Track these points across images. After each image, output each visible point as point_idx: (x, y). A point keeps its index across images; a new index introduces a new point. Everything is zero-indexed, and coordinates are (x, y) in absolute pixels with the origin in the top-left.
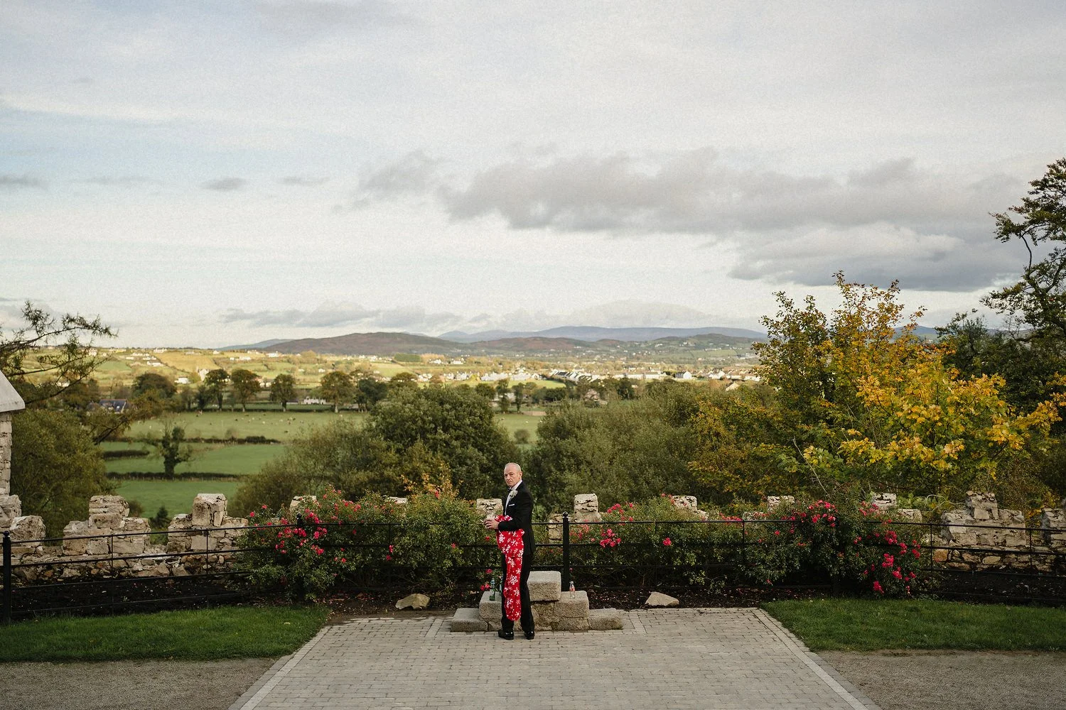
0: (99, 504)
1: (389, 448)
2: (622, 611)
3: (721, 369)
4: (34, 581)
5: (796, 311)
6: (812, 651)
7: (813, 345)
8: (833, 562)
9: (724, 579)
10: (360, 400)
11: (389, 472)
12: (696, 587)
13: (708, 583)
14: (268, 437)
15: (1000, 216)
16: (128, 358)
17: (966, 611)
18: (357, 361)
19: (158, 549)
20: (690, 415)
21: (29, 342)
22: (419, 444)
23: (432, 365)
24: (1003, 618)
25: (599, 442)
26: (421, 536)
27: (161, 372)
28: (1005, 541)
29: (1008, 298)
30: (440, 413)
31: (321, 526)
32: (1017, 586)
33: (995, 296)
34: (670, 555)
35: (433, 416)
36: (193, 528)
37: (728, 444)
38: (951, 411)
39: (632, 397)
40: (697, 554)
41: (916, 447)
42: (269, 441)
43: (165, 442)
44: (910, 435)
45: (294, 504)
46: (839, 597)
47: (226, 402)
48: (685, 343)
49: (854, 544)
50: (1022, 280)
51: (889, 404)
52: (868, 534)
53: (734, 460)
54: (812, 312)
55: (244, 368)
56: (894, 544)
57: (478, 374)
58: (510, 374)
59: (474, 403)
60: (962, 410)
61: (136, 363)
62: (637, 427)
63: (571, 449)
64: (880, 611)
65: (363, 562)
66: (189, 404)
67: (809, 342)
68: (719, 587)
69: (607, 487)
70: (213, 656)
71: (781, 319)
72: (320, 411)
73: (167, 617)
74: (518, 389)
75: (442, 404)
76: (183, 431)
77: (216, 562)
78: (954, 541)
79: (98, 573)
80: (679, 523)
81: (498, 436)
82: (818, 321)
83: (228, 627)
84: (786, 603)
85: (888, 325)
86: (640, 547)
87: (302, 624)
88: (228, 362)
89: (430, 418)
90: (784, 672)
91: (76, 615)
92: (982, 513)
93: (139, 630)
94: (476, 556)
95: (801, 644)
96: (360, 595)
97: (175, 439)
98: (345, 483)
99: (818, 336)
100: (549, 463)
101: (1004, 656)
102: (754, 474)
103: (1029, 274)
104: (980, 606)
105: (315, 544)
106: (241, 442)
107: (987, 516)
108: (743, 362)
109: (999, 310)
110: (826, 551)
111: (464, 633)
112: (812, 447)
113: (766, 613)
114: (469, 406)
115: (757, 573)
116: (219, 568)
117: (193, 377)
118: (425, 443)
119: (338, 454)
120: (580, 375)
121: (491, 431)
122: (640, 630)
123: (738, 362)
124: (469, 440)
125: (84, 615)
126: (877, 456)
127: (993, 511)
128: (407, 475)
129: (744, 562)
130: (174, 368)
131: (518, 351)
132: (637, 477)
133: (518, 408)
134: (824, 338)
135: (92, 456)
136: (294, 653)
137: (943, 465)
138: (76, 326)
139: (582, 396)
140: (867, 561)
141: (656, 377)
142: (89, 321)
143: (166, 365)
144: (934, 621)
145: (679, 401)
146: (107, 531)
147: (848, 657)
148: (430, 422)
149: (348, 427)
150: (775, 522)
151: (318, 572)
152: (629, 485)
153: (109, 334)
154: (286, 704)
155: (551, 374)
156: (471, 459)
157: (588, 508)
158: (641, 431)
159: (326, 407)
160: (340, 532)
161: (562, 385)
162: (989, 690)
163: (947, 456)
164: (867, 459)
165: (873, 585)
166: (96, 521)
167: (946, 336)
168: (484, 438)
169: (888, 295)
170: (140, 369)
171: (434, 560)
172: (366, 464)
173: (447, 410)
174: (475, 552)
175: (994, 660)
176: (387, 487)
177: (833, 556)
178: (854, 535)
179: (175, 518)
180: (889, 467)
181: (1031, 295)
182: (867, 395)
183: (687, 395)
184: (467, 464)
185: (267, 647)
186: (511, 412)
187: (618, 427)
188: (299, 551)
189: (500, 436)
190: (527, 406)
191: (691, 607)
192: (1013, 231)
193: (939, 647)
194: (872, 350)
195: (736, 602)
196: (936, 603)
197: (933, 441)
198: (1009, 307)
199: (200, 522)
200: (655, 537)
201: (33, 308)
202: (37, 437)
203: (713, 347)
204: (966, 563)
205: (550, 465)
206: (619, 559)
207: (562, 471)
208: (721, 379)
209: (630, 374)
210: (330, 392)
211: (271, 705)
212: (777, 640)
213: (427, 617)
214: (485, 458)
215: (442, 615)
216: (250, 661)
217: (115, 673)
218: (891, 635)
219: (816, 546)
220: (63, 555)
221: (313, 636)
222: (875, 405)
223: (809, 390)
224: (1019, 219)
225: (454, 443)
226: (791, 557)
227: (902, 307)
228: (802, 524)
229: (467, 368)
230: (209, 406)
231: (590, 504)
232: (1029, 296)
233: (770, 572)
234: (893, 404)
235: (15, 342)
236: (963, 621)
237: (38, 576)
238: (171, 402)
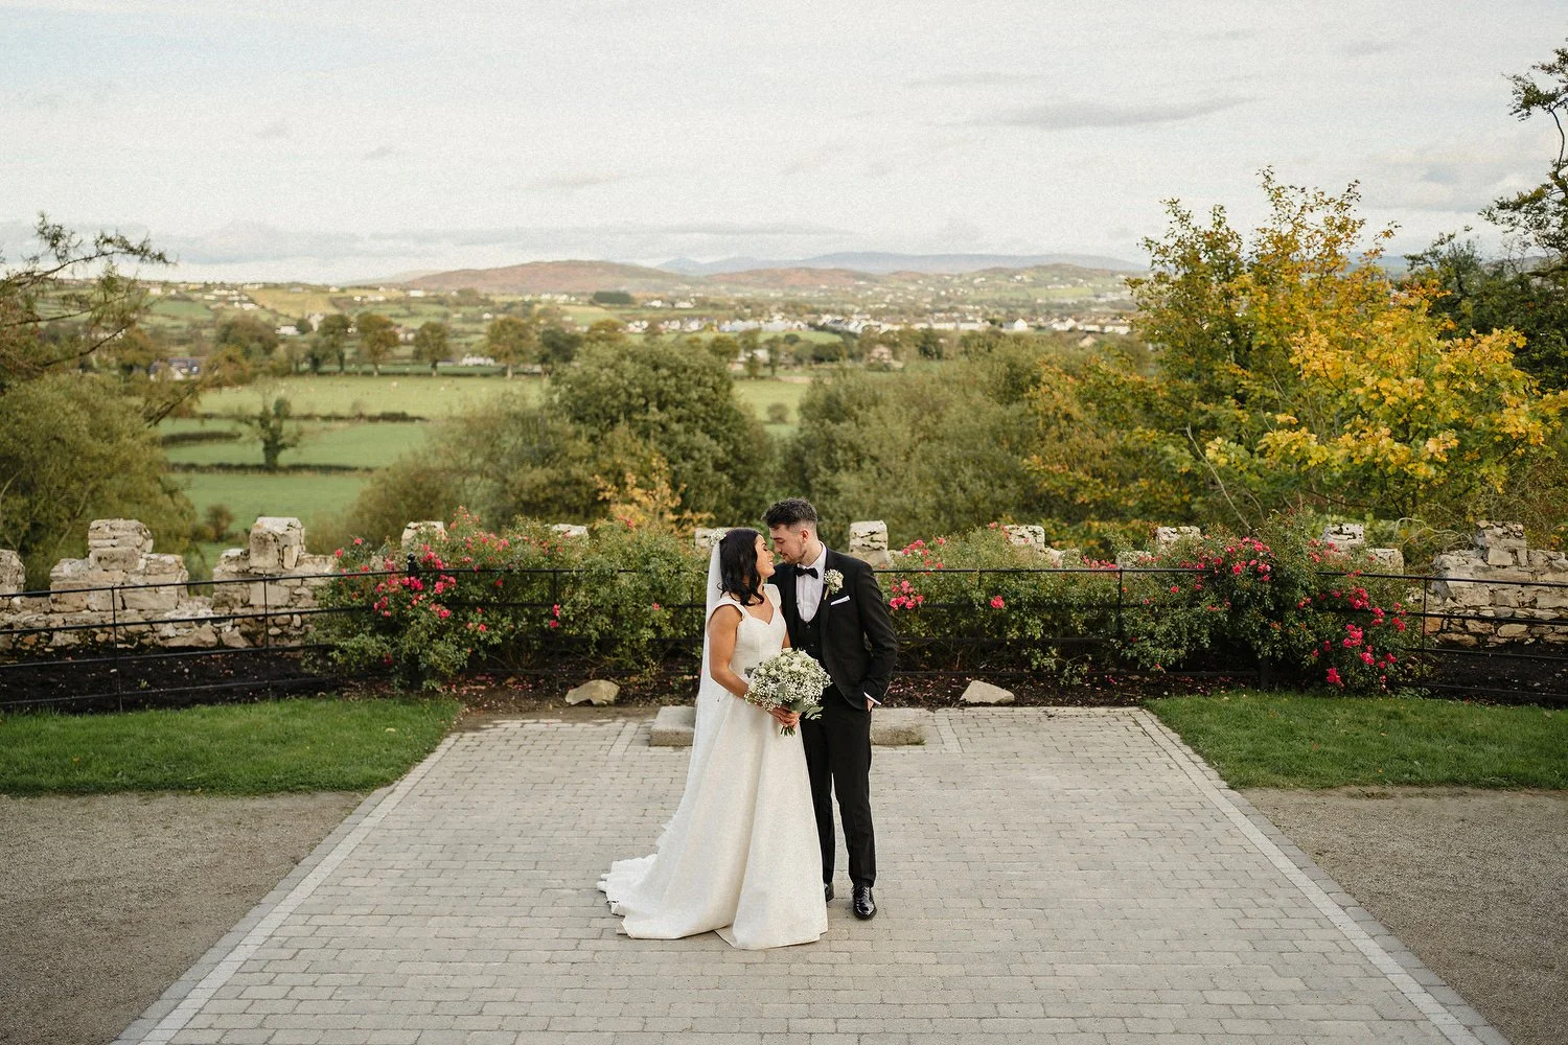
0: (103, 532)
1: (577, 435)
2: (923, 711)
3: (1069, 315)
4: (8, 651)
5: (1195, 229)
6: (1232, 788)
7: (1220, 282)
8: (1263, 636)
9: (1086, 660)
10: (544, 360)
11: (577, 470)
12: (1040, 674)
13: (1061, 667)
14: (411, 412)
15: (1519, 79)
16: (207, 297)
17: (1478, 717)
18: (539, 302)
19: (200, 604)
20: (1027, 387)
21: (48, 273)
22: (622, 428)
23: (647, 308)
24: (1541, 732)
25: (889, 429)
26: (604, 591)
27: (256, 318)
28: (1535, 601)
29: (1524, 208)
30: (653, 383)
31: (446, 572)
32: (1557, 675)
33: (1502, 206)
34: (1001, 622)
35: (643, 386)
36: (252, 571)
37: (1084, 429)
38: (1439, 386)
39: (939, 357)
40: (1044, 621)
41: (1382, 443)
42: (413, 419)
43: (264, 419)
44: (1373, 423)
45: (407, 534)
46: (1270, 690)
47: (351, 362)
48: (1018, 277)
49: (1298, 609)
50: (1549, 181)
51: (1342, 374)
52: (1323, 592)
53: (1093, 455)
54: (1220, 231)
55: (374, 313)
56: (1362, 610)
57: (716, 322)
58: (762, 322)
59: (704, 368)
60: (1458, 386)
61: (220, 305)
62: (947, 404)
63: (848, 437)
64: (1339, 716)
65: (514, 631)
66: (297, 365)
67: (1214, 278)
68: (1079, 675)
69: (901, 496)
70: (264, 787)
71: (1171, 242)
72: (485, 375)
73: (203, 717)
74: (772, 345)
75: (656, 368)
76: (289, 404)
77: (289, 624)
78: (1454, 599)
79: (107, 641)
80: (1017, 573)
81: (739, 417)
82: (1229, 244)
83: (296, 737)
84: (1185, 701)
85: (1338, 252)
86: (951, 609)
87: (414, 731)
88: (350, 302)
89: (639, 390)
90: (1189, 827)
91: (61, 713)
92: (1500, 557)
93: (153, 742)
94: (692, 621)
95: (1214, 774)
96: (511, 680)
97: (277, 415)
98: (513, 485)
99: (1228, 268)
100: (815, 456)
101: (1548, 800)
102: (1120, 475)
103: (1558, 170)
104: (1499, 709)
105: (438, 601)
106: (373, 419)
107: (1509, 560)
108: (1102, 305)
109: (1507, 227)
110: (1252, 618)
111: (670, 749)
112: (1219, 440)
113: (1154, 717)
114: (696, 372)
115: (1140, 653)
116: (295, 633)
117: (303, 326)
118: (631, 427)
119: (505, 442)
120: (864, 323)
121: (730, 409)
122: (953, 746)
123: (1096, 305)
124: (696, 422)
125: (75, 712)
126: (1319, 455)
127: (1519, 553)
128: (606, 474)
129: (1120, 635)
130: (273, 311)
131: (774, 288)
132: (946, 480)
133: (773, 371)
134: (1237, 273)
135: (144, 445)
136: (397, 782)
137: (1424, 471)
138: (115, 249)
139: (866, 355)
140: (1318, 634)
141: (976, 327)
142: (135, 244)
143: (263, 307)
144: (1428, 737)
145: (1012, 365)
146: (118, 577)
147: (1294, 799)
148: (639, 396)
149: (518, 402)
150: (1173, 573)
151: (440, 647)
152: (934, 493)
153: (165, 261)
154: (370, 882)
155: (820, 323)
156: (699, 450)
157: (871, 544)
158: (953, 410)
159: (494, 370)
160: (475, 583)
161: (837, 339)
162: (1534, 866)
163: (1429, 457)
164: (1304, 461)
165: (1327, 674)
166: (100, 559)
167: (1421, 268)
168: (719, 420)
169: (1341, 204)
170: (225, 313)
171: (625, 628)
172: (545, 457)
173: (665, 379)
174: (691, 614)
175: (1531, 806)
176: (576, 491)
177: (1264, 626)
178: (1299, 593)
179: (224, 555)
180: (1337, 474)
181: (1560, 203)
182: (1306, 361)
183: (1024, 356)
184: (693, 459)
185: (353, 774)
186: (763, 378)
187: (922, 405)
188: (411, 614)
189: (742, 417)
190: (787, 368)
191: (1033, 704)
192: (1539, 103)
193: (1439, 783)
194: (1311, 290)
195: (1105, 698)
196: (1430, 703)
197: (1407, 432)
198: (1523, 223)
199: (263, 562)
200: (979, 594)
201: (50, 221)
202: (62, 415)
203: (1059, 283)
204: (1470, 634)
205: (818, 459)
206: (918, 628)
207: (836, 470)
208: (1071, 331)
209: (936, 322)
210: (500, 348)
211: (346, 882)
212: (1174, 766)
213: (614, 718)
214: (720, 449)
215: (638, 716)
216: (325, 797)
217: (106, 817)
218: (1360, 760)
219: (1236, 610)
220: (52, 611)
221: (430, 751)
222: (1318, 376)
223: (1211, 351)
224: (1547, 84)
225: (675, 427)
226: (1196, 628)
227: (1362, 223)
228: (1216, 576)
229: (699, 312)
230: (325, 368)
231: (875, 537)
232: (1556, 205)
233: (1161, 651)
234: (1347, 376)
235: (27, 274)
236: (1475, 736)
237: (14, 644)
238: (271, 363)
